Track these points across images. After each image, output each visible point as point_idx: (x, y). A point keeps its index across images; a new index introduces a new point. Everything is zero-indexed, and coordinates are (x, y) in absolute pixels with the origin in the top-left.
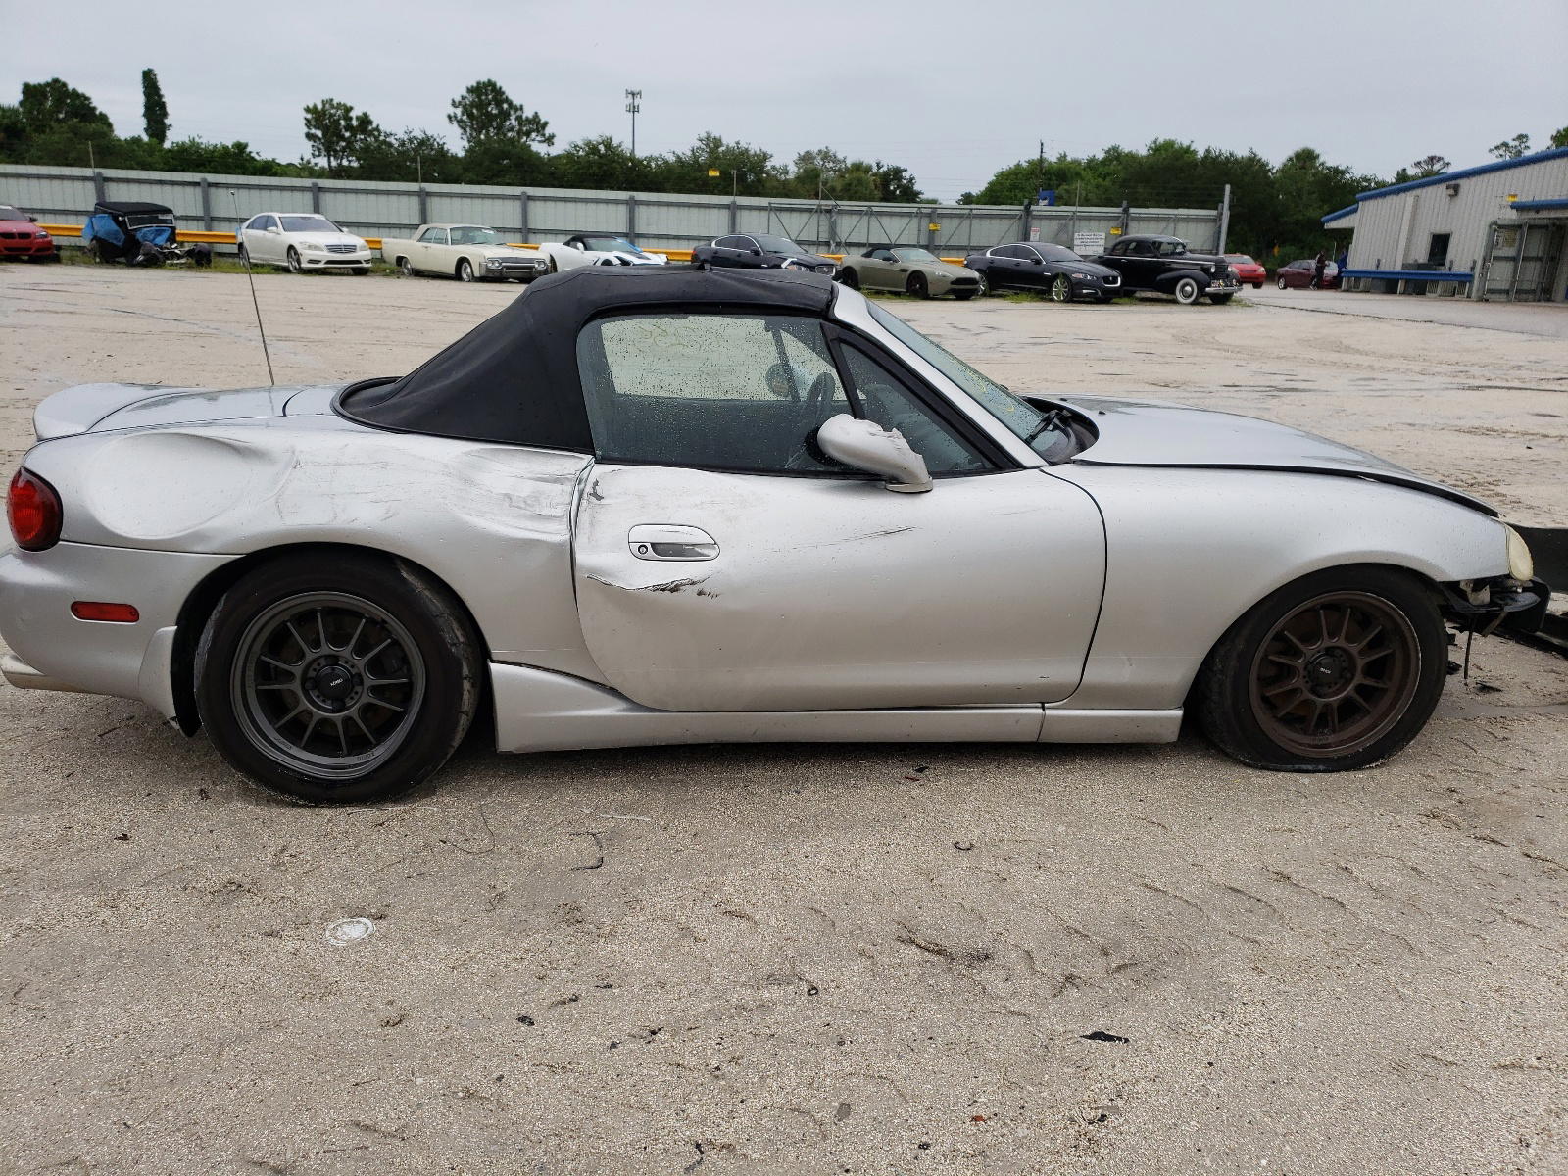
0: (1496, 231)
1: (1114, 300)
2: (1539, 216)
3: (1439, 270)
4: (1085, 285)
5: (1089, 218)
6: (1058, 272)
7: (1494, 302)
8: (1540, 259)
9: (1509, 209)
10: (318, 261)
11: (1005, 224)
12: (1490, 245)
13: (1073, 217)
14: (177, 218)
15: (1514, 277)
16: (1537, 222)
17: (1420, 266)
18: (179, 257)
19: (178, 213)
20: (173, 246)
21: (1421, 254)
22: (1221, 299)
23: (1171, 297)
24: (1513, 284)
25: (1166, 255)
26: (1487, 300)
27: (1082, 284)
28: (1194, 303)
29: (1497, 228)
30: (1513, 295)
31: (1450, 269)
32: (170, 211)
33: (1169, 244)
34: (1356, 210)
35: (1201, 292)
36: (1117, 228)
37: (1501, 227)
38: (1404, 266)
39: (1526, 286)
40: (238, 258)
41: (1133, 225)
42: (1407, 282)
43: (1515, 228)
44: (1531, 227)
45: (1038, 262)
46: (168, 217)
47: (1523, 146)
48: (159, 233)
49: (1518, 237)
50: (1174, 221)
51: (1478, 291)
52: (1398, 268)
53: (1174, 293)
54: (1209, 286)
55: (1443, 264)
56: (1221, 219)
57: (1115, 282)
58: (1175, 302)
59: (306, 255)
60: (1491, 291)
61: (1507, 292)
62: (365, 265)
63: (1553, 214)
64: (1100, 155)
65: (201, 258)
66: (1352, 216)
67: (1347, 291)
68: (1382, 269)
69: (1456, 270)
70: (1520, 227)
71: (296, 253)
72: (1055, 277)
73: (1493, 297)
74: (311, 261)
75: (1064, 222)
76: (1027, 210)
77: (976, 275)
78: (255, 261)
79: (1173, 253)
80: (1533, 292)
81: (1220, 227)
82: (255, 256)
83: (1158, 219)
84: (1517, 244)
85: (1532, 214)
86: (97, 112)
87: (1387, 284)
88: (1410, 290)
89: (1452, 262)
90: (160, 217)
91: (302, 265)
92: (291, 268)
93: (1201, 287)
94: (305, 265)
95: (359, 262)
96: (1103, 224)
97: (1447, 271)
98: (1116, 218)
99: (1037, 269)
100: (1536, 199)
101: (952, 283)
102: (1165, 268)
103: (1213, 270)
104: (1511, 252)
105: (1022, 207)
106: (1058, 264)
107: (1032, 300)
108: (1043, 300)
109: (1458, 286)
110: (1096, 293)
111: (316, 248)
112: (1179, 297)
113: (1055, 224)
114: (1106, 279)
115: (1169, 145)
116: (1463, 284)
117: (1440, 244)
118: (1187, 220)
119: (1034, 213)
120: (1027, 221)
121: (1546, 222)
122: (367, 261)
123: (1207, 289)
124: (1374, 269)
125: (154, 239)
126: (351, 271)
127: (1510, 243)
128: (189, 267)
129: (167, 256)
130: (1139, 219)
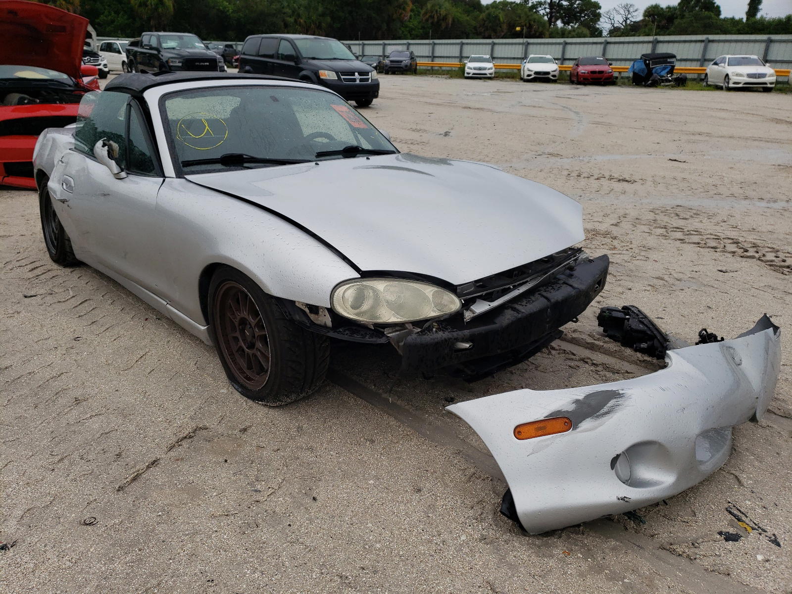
10: (738, 83)
14: (678, 60)
18: (670, 81)
19: (678, 57)
20: (668, 76)
32: (674, 56)
40: (702, 82)
46: (674, 60)
48: (664, 69)
59: (734, 78)
62: (769, 86)
65: (681, 82)
71: (728, 79)
74: (735, 83)
78: (710, 83)
82: (711, 81)
86: (716, 5)
90: (669, 60)
91: (730, 85)
92: (724, 87)
94: (731, 85)
95: (765, 84)
111: (741, 75)
122: (771, 83)
125: (660, 73)
126: (762, 90)
128: (673, 87)
129: (663, 81)
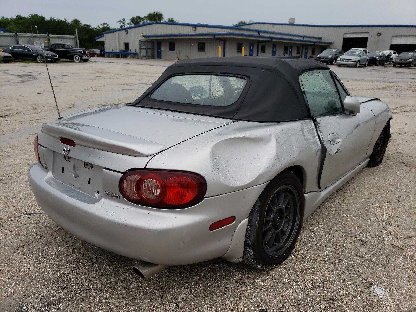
0: (140, 42)
1: (57, 62)
2: (149, 39)
3: (128, 51)
4: (48, 58)
5: (37, 37)
6: (38, 53)
7: (144, 59)
8: (150, 49)
9: (142, 37)
11: (10, 39)
12: (140, 46)
13: (32, 37)
15: (146, 53)
16: (148, 40)
17: (123, 51)
21: (123, 48)
22: (86, 61)
23: (72, 60)
24: (147, 55)
25: (68, 48)
26: (142, 59)
27: (47, 57)
28: (80, 62)
29: (141, 41)
30: (147, 58)
31: (130, 51)
33: (68, 45)
34: (103, 36)
35: (81, 59)
36: (47, 40)
37: (142, 41)
38: (120, 51)
39: (149, 55)
41: (51, 40)
42: (122, 55)
43: (144, 41)
44: (148, 41)
45: (30, 51)
47: (124, 21)
49: (145, 44)
50: (63, 38)
51: (140, 57)
52: (118, 51)
53: (73, 59)
54: (83, 57)
55: (128, 50)
56: (76, 38)
57: (57, 57)
58: (74, 62)
60: (143, 57)
61: (146, 57)
63: (152, 38)
64: (15, 17)
66: (103, 38)
67: (107, 57)
68: (114, 51)
69: (132, 52)
70: (145, 41)
72: (37, 55)
73: (143, 58)
75: (29, 38)
76: (16, 34)
77: (10, 55)
79: (70, 48)
80: (151, 57)
81: (77, 40)
83: (58, 38)
84: (145, 45)
85: (147, 38)
87: (117, 55)
88: (123, 57)
89: (130, 49)
93: (81, 57)
96: (42, 39)
97: (130, 52)
98: (46, 37)
99: (30, 53)
100: (148, 35)
101: (3, 58)
102: (69, 52)
103: (83, 53)
104: (144, 47)
105: (14, 33)
106: (36, 51)
107: (32, 62)
108: (35, 62)
109: (134, 55)
110: (52, 60)
112: (75, 60)
113: (27, 39)
114: (54, 56)
115: (36, 16)
116: (135, 55)
117: (127, 45)
118: (67, 38)
119: (19, 35)
120: (17, 38)
121: (150, 40)
123: (83, 58)
124: (112, 51)
127: (144, 45)
130: (53, 38)
